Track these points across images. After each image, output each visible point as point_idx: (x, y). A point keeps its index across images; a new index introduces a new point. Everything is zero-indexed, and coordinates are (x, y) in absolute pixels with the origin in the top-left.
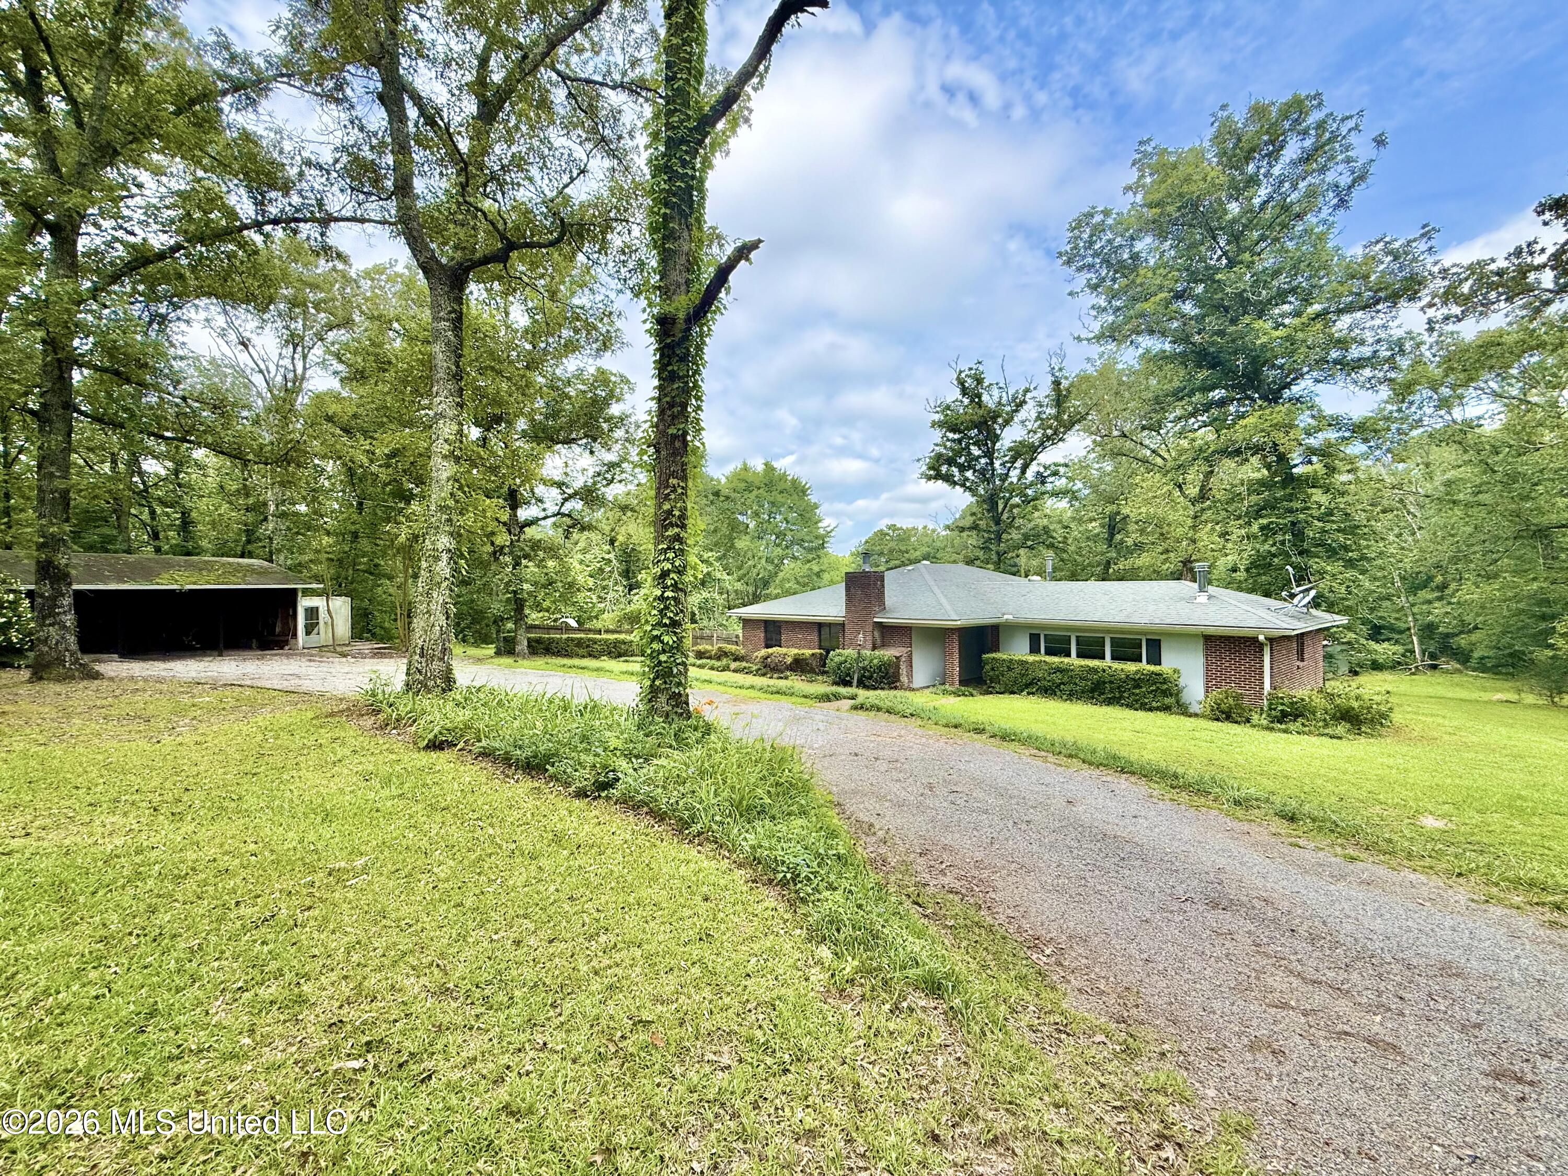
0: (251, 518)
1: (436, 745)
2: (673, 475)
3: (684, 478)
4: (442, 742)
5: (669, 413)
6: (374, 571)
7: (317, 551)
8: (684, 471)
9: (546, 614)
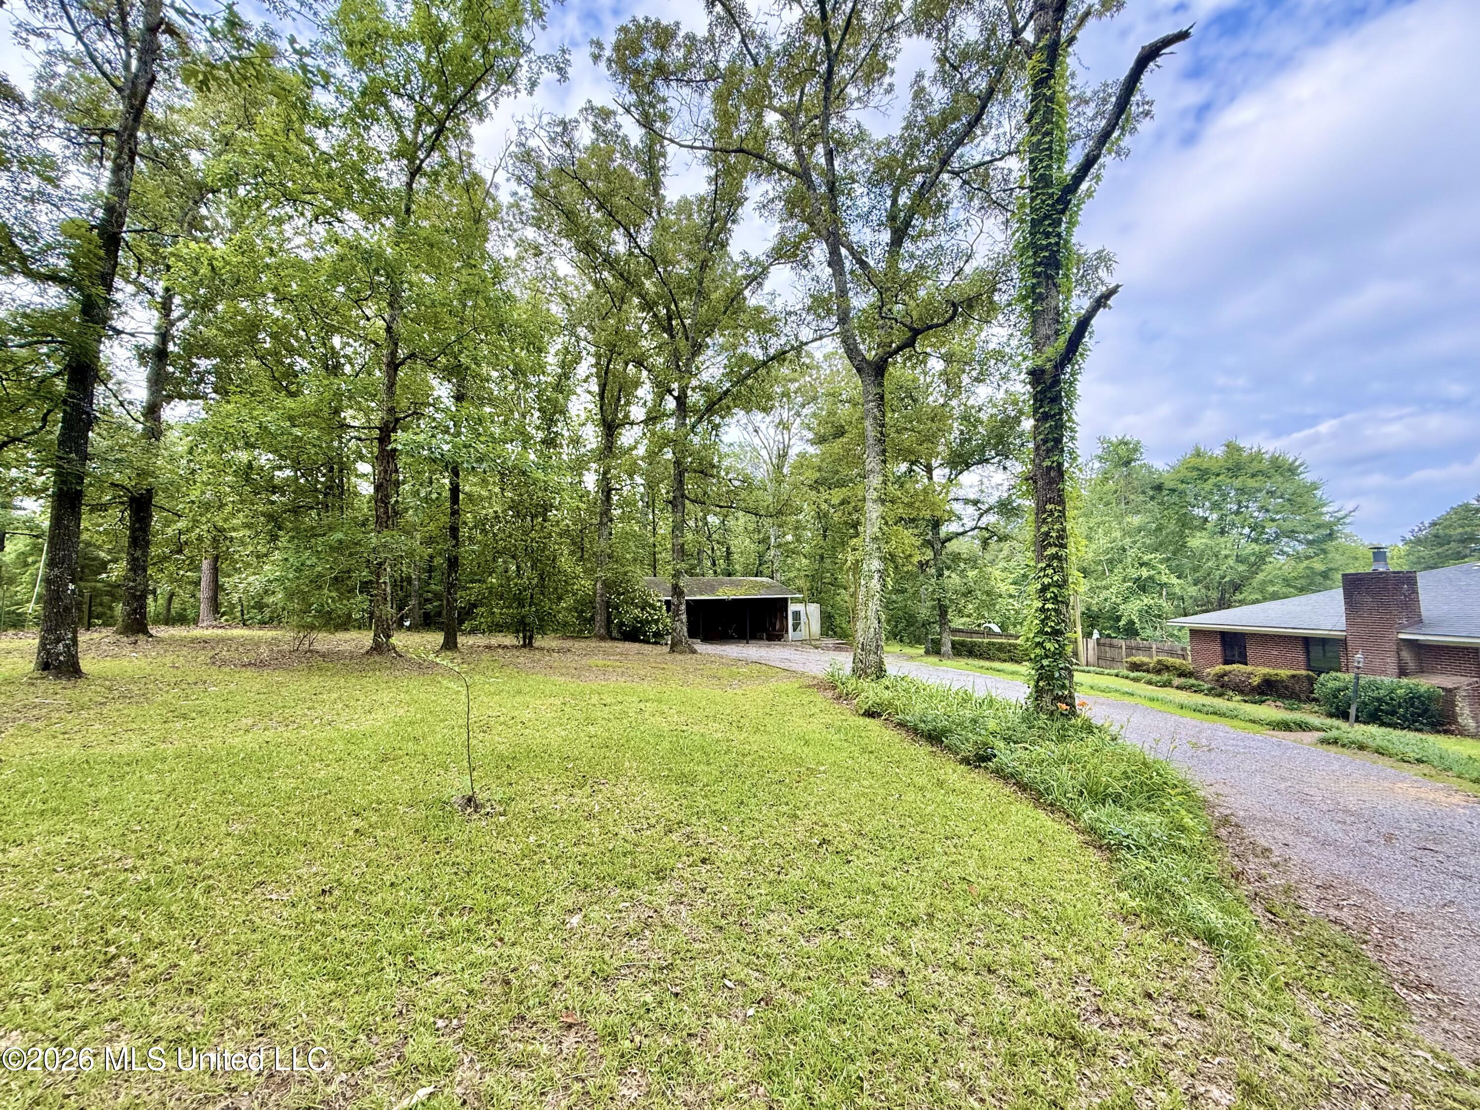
0: (762, 548)
1: (870, 714)
2: (1050, 501)
3: (1062, 502)
4: (874, 713)
5: (1044, 448)
6: (834, 583)
7: (799, 570)
8: (1059, 496)
9: (968, 619)
